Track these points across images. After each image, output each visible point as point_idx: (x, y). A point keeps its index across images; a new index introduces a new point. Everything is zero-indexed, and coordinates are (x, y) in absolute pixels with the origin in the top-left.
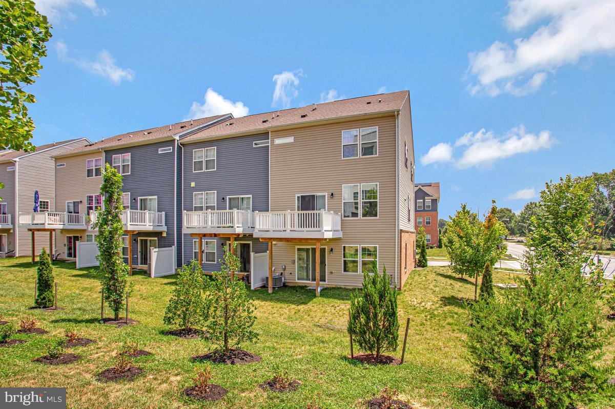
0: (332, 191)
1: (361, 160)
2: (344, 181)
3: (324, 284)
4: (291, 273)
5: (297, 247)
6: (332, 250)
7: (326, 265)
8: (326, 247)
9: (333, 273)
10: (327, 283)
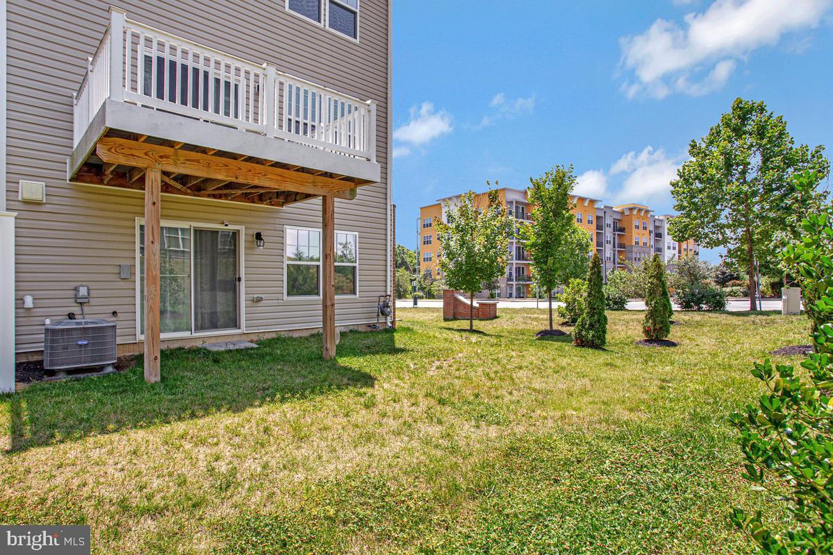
1: (327, 35)
3: (233, 335)
4: (114, 313)
5: (139, 221)
6: (259, 236)
7: (239, 279)
8: (242, 228)
9: (259, 300)
10: (243, 329)
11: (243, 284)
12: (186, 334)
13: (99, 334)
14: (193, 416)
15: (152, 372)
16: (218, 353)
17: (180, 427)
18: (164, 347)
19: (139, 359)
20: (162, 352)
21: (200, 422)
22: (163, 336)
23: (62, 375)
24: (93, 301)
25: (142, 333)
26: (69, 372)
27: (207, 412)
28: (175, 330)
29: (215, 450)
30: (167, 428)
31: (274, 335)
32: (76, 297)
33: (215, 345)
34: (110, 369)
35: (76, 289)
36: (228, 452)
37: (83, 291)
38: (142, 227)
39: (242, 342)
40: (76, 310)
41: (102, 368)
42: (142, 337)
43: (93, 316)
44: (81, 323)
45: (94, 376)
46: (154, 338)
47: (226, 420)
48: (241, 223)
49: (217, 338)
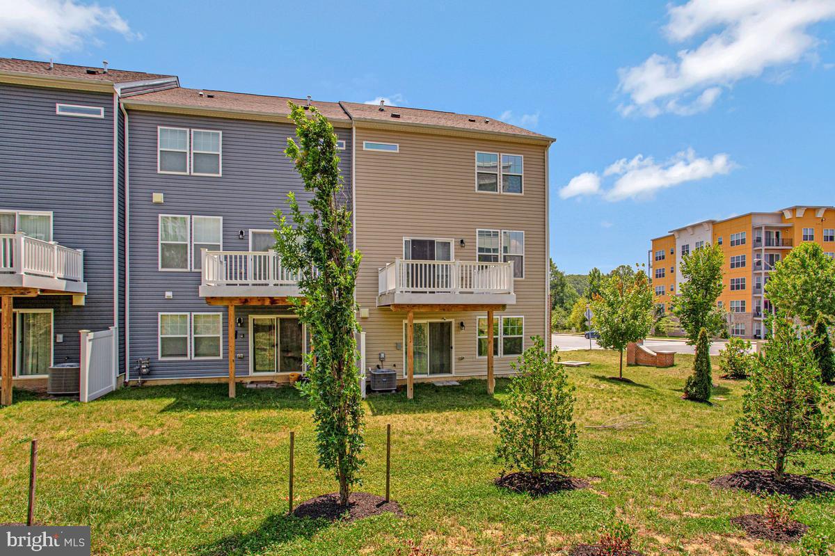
0: (463, 237)
1: (502, 197)
2: (478, 223)
3: (448, 377)
4: (395, 365)
5: (405, 321)
6: (462, 324)
7: (452, 348)
8: (453, 320)
9: (463, 358)
10: (453, 374)
11: (453, 350)
12: (425, 376)
13: (390, 377)
14: (424, 412)
15: (410, 395)
16: (439, 387)
17: (419, 415)
18: (415, 382)
19: (405, 387)
20: (414, 384)
21: (425, 415)
22: (415, 376)
23: (377, 392)
24: (386, 360)
25: (406, 374)
26: (380, 391)
27: (429, 411)
28: (420, 374)
29: (429, 423)
30: (414, 415)
31: (469, 378)
32: (380, 358)
33: (438, 382)
34: (394, 392)
35: (380, 354)
36: (432, 424)
37: (382, 355)
38: (406, 324)
39: (452, 381)
40: (380, 363)
41: (391, 391)
42: (405, 377)
43: (386, 368)
44: (383, 372)
45: (389, 394)
46: (411, 377)
47: (434, 415)
48: (452, 317)
49: (440, 379)
